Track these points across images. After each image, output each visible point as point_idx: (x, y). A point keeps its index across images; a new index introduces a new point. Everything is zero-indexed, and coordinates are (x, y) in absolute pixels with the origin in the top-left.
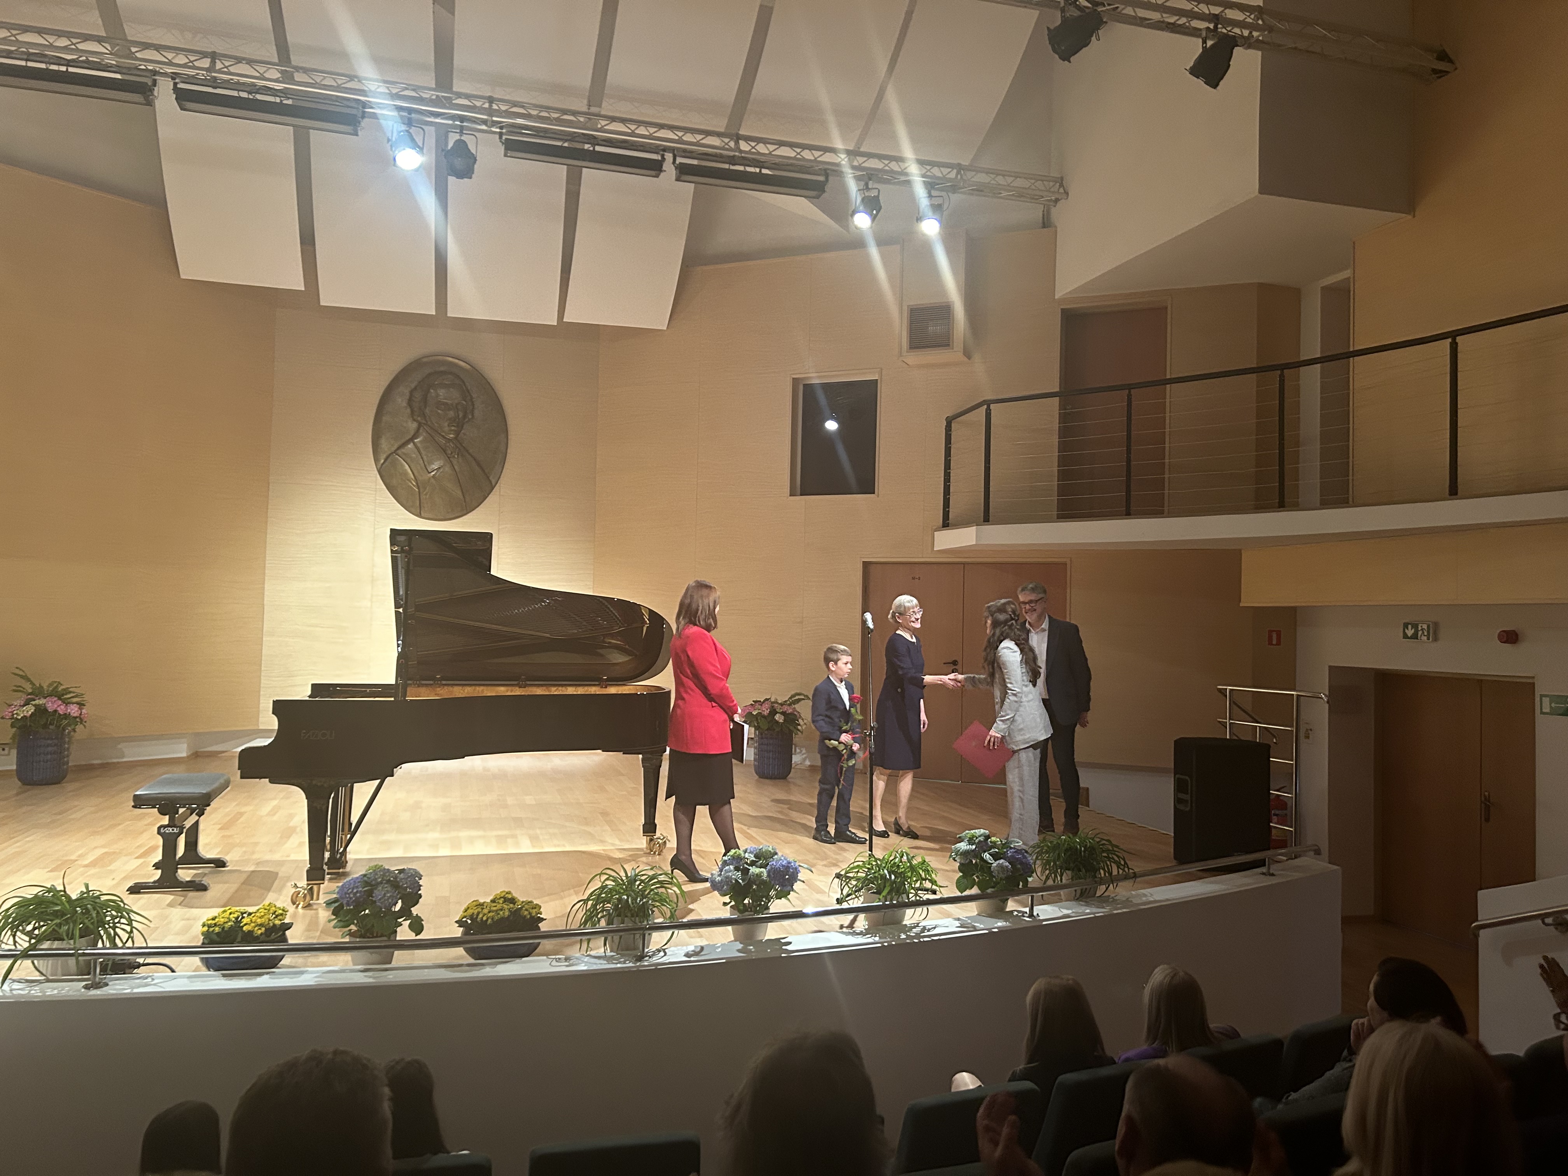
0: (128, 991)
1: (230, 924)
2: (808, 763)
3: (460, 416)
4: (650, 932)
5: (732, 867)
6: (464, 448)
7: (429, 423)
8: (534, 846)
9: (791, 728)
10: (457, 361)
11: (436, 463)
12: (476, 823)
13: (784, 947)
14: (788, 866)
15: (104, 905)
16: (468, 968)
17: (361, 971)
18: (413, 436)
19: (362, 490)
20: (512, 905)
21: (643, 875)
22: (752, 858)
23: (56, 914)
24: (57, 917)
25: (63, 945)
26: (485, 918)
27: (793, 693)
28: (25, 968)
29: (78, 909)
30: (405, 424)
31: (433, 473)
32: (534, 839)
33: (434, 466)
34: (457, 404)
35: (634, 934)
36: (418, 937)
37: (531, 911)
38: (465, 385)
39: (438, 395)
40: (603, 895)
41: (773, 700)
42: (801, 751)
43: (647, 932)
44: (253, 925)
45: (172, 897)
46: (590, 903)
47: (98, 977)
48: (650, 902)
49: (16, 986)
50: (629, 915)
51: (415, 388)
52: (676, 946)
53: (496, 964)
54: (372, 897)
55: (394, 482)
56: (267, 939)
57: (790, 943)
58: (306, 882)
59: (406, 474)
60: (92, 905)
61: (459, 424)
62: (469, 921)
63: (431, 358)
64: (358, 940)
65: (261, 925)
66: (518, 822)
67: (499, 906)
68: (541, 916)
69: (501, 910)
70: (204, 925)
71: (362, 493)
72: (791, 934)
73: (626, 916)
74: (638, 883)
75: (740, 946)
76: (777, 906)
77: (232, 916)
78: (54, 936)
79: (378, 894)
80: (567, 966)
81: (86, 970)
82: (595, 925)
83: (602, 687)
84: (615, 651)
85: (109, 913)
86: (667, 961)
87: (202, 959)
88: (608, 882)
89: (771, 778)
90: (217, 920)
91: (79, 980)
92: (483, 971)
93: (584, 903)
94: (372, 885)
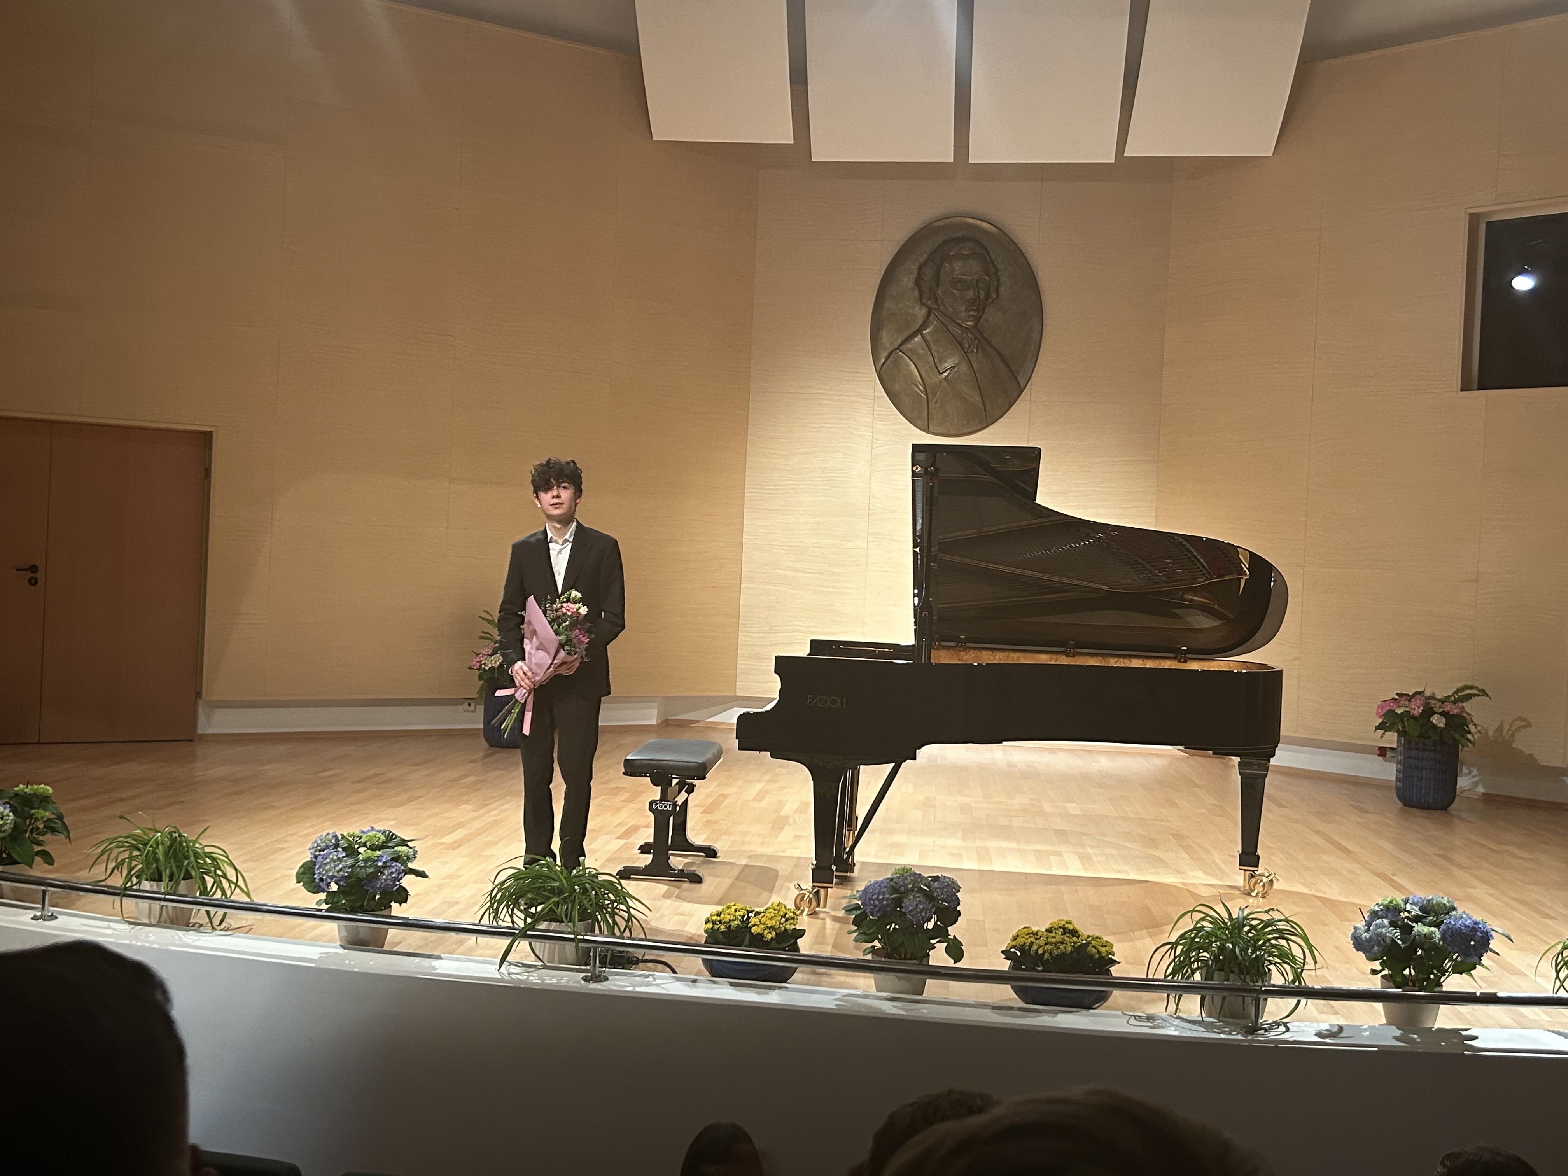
0: (630, 989)
1: (736, 922)
2: (1481, 790)
3: (982, 297)
4: (1266, 996)
5: (1386, 921)
6: (985, 339)
7: (941, 307)
8: (1086, 869)
9: (1457, 736)
10: (979, 222)
11: (948, 361)
12: (1006, 832)
13: (1466, 1042)
14: (1474, 928)
15: (601, 885)
16: (1019, 1013)
17: (888, 1000)
18: (921, 326)
19: (858, 399)
20: (1075, 939)
21: (1253, 919)
22: (1416, 911)
23: (552, 890)
24: (554, 894)
25: (562, 927)
26: (1040, 951)
27: (1460, 685)
28: (522, 949)
29: (576, 887)
30: (911, 311)
31: (945, 374)
32: (1085, 859)
33: (946, 365)
34: (977, 281)
35: (1244, 997)
36: (958, 965)
37: (1101, 949)
38: (988, 254)
39: (953, 271)
40: (1197, 940)
41: (1427, 694)
42: (1470, 772)
43: (1262, 997)
44: (762, 926)
45: (667, 887)
46: (1180, 948)
47: (598, 970)
48: (1266, 956)
49: (513, 969)
50: (1236, 970)
51: (926, 262)
52: (1302, 1021)
53: (1056, 1013)
54: (901, 907)
55: (897, 387)
56: (780, 946)
57: (1476, 1038)
58: (811, 884)
59: (911, 374)
60: (589, 884)
61: (979, 307)
62: (1019, 954)
63: (948, 221)
64: (883, 959)
65: (772, 928)
66: (1062, 835)
67: (1059, 937)
68: (1114, 958)
69: (1062, 943)
70: (706, 923)
71: (858, 402)
72: (1474, 1025)
73: (1232, 972)
74: (1246, 929)
75: (1398, 1033)
76: (1453, 983)
77: (737, 913)
78: (551, 916)
79: (910, 903)
80: (1151, 1027)
81: (583, 958)
82: (1188, 978)
83: (1180, 661)
84: (1199, 612)
85: (606, 896)
86: (1291, 1039)
87: (705, 961)
88: (1205, 923)
89: (1422, 808)
90: (722, 916)
91: (578, 971)
92: (1038, 1018)
93: (1172, 948)
94: (900, 893)
